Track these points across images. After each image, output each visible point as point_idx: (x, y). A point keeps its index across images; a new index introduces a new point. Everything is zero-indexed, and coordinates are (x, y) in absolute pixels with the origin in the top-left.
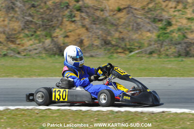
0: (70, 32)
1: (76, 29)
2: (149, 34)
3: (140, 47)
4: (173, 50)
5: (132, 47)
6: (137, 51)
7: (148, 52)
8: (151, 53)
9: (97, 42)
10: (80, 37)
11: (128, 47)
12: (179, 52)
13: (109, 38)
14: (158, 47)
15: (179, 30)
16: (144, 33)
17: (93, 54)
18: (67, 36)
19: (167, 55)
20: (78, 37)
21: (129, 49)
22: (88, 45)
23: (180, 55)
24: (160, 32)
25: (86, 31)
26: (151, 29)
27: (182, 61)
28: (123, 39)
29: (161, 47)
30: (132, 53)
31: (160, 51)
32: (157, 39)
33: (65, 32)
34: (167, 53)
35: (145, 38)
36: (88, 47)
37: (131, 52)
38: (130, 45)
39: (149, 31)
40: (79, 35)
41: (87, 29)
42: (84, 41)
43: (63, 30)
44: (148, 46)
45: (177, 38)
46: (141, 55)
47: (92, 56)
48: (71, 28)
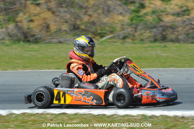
0: (35, 16)
1: (42, 13)
2: (121, 18)
3: (112, 32)
4: (147, 34)
5: (104, 32)
6: (108, 37)
7: (121, 37)
8: (124, 38)
9: (65, 27)
10: (46, 21)
11: (99, 32)
12: (155, 36)
13: (78, 22)
14: (131, 31)
15: (154, 12)
16: (115, 16)
17: (61, 40)
18: (32, 21)
19: (142, 40)
20: (43, 22)
21: (100, 34)
22: (55, 30)
23: (156, 40)
24: (133, 15)
25: (52, 15)
26: (123, 12)
27: (165, 47)
28: (93, 23)
29: (136, 31)
30: (104, 39)
31: (134, 36)
32: (130, 23)
33: (29, 16)
34: (142, 38)
35: (116, 21)
36: (55, 32)
37: (102, 37)
38: (101, 30)
39: (121, 14)
40: (45, 19)
41: (53, 13)
42: (51, 26)
43: (27, 14)
44: (121, 31)
45: (151, 21)
46: (114, 40)
47: (60, 42)
48: (36, 12)
